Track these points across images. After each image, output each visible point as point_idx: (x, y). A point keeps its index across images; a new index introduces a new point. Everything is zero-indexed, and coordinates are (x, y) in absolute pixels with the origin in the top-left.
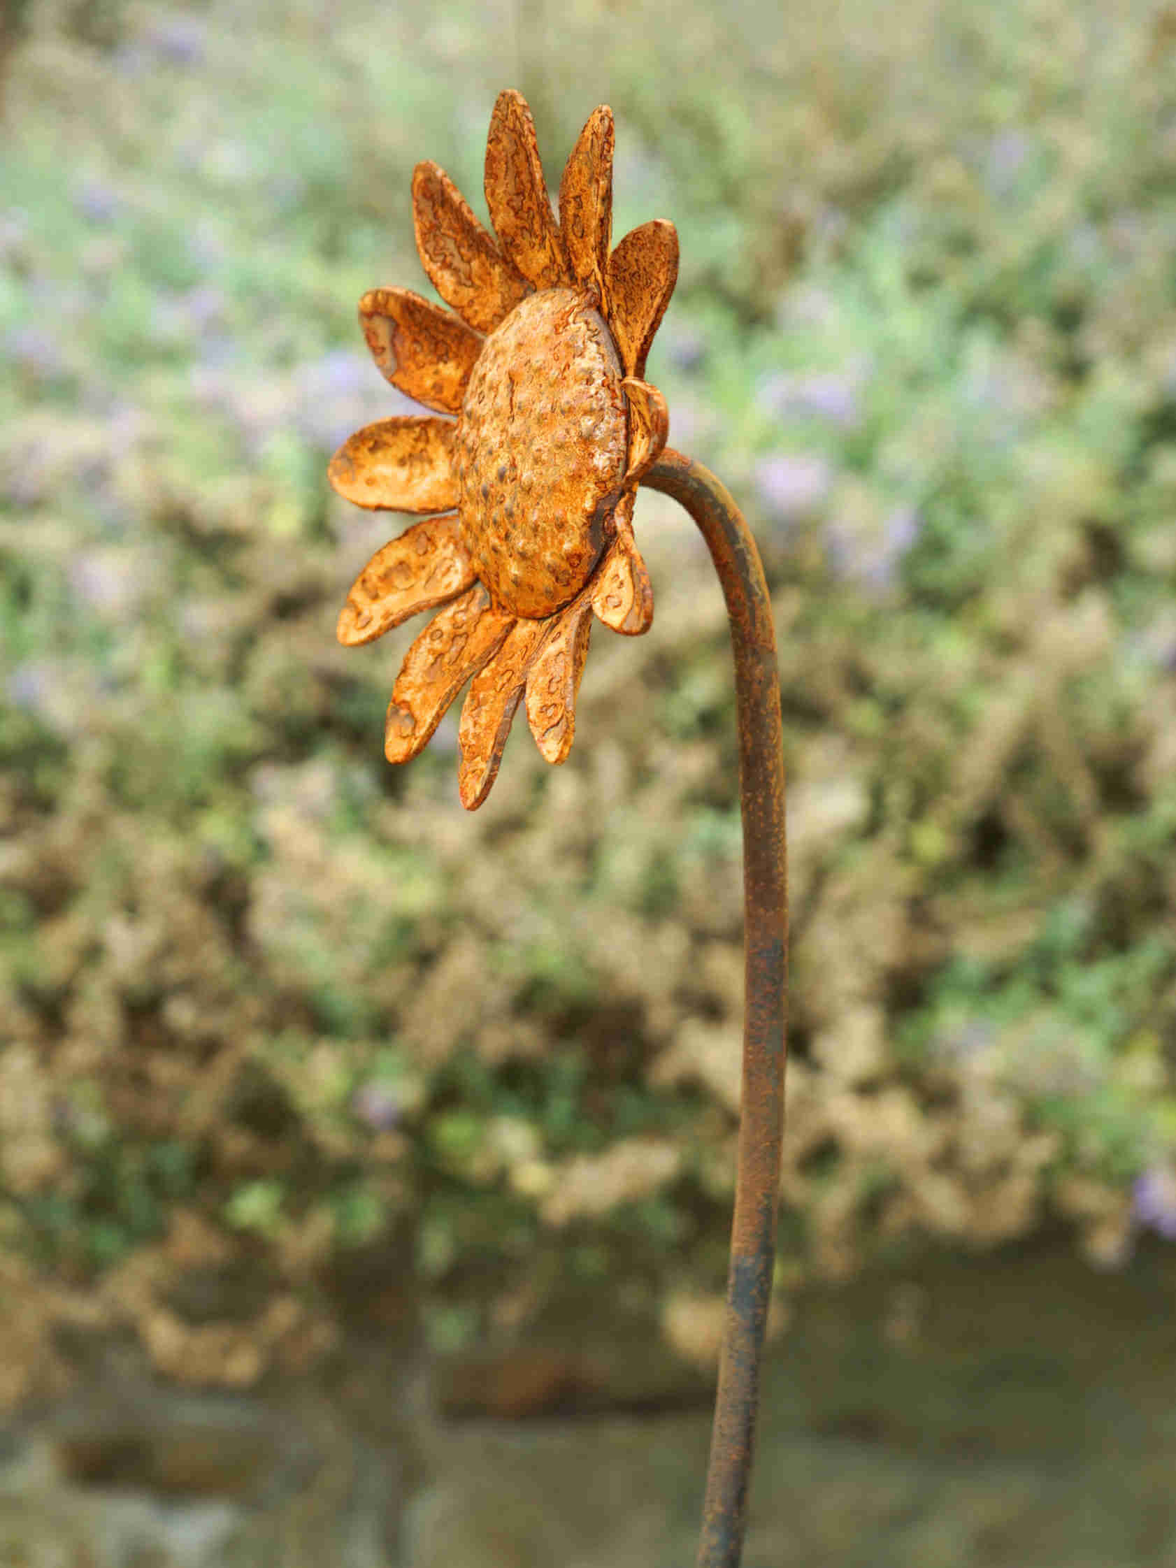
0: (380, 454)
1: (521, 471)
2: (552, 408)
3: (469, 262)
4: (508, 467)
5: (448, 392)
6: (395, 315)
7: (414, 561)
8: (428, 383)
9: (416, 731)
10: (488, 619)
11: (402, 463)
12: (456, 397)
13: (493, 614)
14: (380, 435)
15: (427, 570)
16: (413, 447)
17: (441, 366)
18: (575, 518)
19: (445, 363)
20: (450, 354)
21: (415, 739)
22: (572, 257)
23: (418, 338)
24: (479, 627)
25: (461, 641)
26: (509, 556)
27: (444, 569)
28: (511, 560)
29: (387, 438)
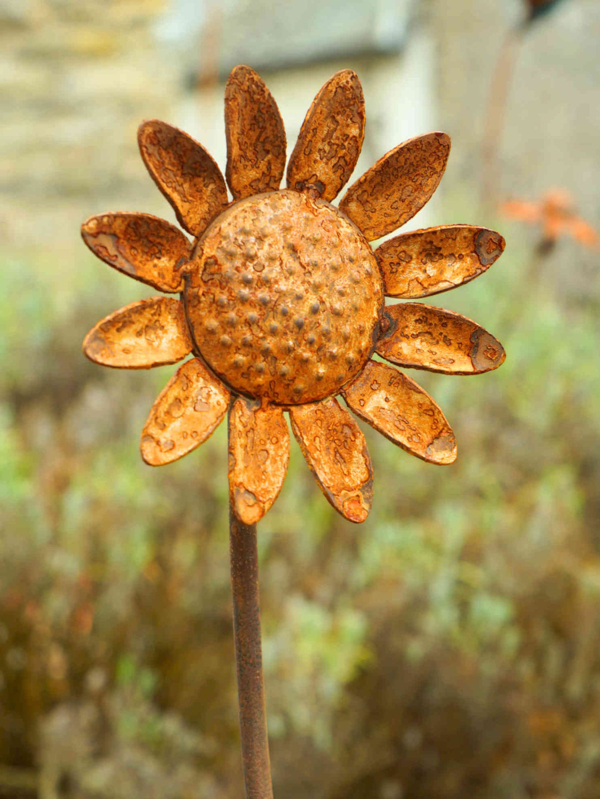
0: (124, 332)
1: (330, 304)
2: (342, 260)
3: (182, 185)
4: (319, 304)
5: (169, 277)
6: (118, 231)
7: (182, 395)
8: (156, 274)
9: (261, 498)
10: (262, 415)
11: (139, 334)
12: (173, 280)
13: (264, 411)
14: (130, 316)
15: (191, 400)
16: (150, 321)
17: (156, 261)
18: (368, 325)
19: (159, 258)
20: (164, 252)
21: (264, 503)
22: (294, 169)
23: (134, 245)
24: (258, 422)
25: (250, 435)
26: (318, 362)
27: (205, 395)
28: (319, 364)
29: (134, 317)
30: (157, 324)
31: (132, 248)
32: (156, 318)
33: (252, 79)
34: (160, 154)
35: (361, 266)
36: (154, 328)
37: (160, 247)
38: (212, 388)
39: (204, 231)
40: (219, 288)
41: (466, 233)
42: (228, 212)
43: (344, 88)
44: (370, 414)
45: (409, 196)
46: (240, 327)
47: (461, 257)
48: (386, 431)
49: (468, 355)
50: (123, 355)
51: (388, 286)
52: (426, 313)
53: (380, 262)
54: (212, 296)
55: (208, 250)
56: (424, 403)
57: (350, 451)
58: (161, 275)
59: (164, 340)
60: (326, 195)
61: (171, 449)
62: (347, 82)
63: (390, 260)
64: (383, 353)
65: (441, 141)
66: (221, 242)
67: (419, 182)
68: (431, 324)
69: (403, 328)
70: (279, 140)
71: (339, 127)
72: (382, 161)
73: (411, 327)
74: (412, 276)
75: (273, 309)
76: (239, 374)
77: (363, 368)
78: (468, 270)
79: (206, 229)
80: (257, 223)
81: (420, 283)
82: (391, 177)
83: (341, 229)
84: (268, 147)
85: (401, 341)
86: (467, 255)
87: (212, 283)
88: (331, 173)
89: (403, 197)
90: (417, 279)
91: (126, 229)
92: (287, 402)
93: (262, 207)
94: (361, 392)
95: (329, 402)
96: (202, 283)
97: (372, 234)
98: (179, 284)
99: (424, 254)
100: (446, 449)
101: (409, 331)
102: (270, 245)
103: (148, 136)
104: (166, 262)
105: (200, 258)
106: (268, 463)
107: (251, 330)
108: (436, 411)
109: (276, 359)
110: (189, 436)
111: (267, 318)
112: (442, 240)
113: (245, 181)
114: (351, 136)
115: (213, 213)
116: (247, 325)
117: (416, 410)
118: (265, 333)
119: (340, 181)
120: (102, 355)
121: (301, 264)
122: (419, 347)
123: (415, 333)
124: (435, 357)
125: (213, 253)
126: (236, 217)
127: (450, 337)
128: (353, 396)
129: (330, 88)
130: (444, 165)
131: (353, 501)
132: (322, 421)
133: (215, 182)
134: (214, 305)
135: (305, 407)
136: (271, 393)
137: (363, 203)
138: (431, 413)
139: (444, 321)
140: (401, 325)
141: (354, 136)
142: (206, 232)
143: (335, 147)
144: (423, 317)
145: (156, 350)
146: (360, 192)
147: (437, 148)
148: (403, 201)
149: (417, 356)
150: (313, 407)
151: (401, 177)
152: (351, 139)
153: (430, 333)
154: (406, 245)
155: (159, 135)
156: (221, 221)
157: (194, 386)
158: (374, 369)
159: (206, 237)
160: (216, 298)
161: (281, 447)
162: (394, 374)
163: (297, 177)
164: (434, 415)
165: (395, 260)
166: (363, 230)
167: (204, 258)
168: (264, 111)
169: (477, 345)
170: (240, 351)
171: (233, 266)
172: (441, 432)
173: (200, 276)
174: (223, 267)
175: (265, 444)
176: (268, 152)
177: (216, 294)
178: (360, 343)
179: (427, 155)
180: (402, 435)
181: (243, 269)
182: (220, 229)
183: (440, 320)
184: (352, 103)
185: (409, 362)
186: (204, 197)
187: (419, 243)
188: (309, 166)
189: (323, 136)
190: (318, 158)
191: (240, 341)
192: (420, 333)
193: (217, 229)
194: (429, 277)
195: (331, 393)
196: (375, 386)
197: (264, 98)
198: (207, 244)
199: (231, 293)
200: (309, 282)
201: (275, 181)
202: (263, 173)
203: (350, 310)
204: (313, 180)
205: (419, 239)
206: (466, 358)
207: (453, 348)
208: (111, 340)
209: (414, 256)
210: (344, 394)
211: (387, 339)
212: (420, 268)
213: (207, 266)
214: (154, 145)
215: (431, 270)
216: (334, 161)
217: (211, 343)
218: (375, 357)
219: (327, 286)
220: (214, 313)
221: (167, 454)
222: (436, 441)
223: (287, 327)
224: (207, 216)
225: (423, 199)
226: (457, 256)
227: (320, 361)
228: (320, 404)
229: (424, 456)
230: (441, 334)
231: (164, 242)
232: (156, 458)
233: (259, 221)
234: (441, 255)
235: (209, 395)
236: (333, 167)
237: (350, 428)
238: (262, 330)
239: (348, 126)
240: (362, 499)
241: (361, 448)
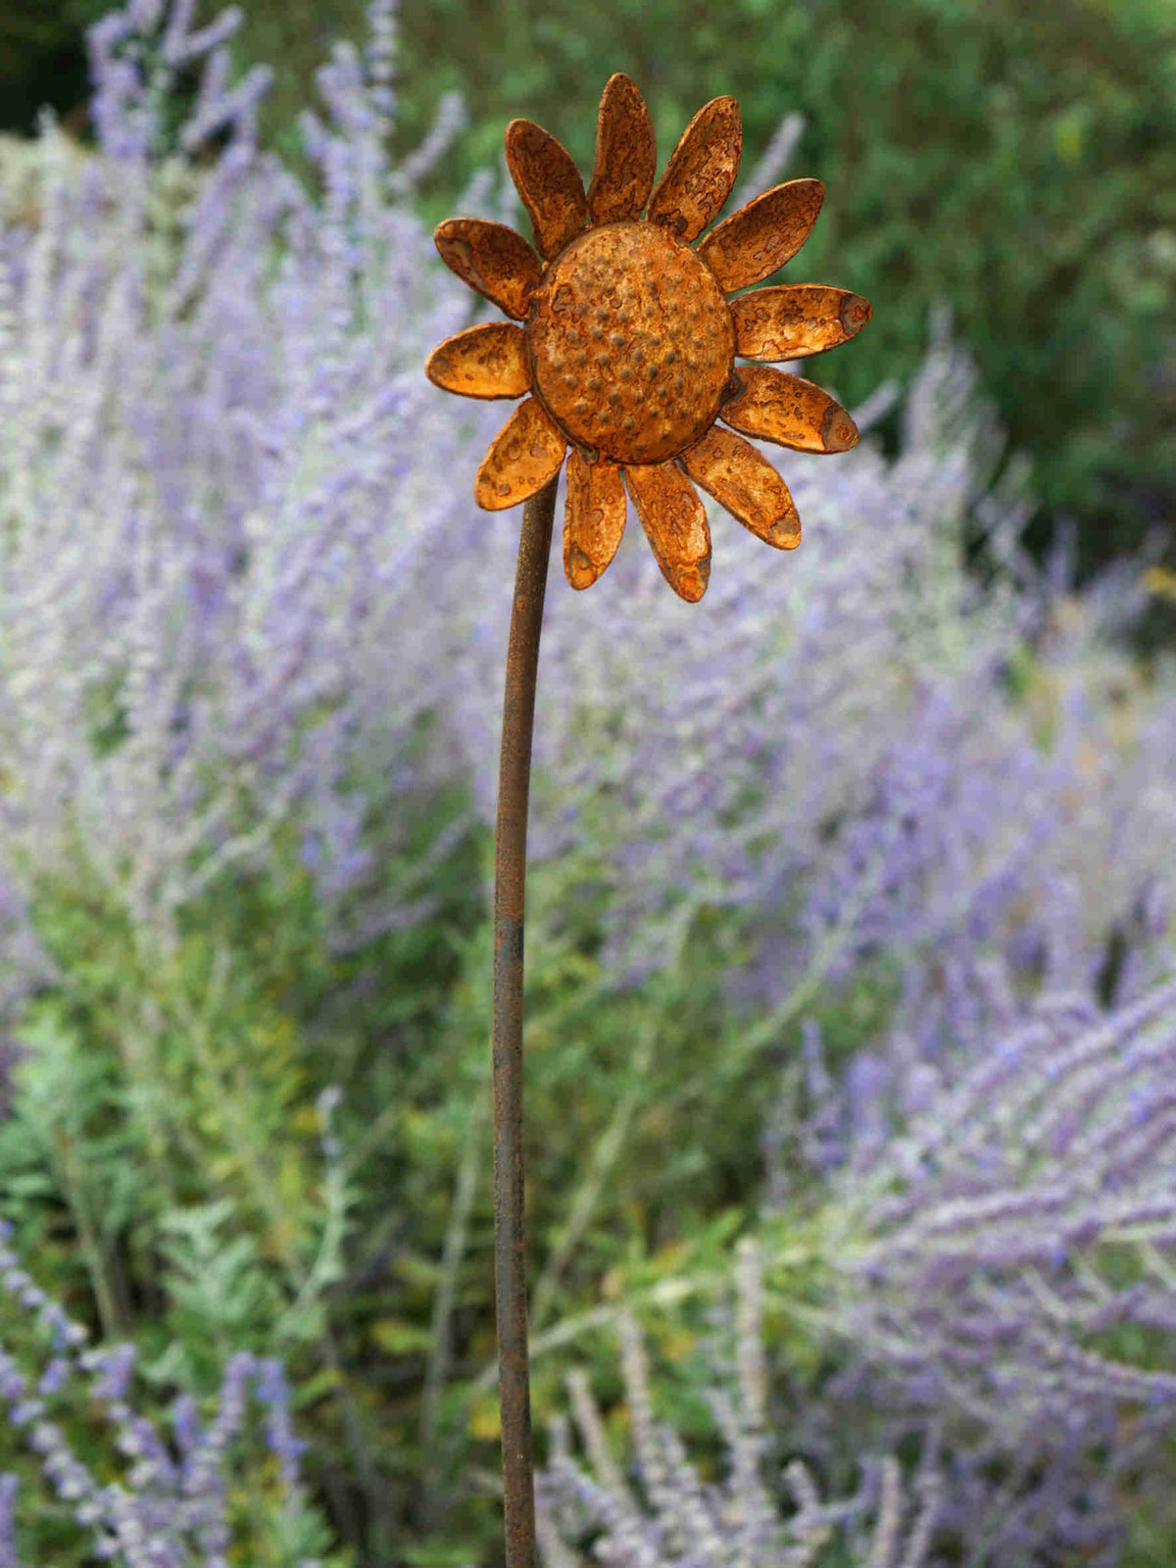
0: (468, 356)
1: (685, 355)
2: (701, 308)
4: (675, 353)
5: (517, 302)
6: (473, 242)
7: (520, 436)
8: (505, 295)
9: (594, 562)
10: (599, 471)
11: (481, 361)
12: (521, 305)
13: (600, 467)
14: (476, 339)
15: (527, 443)
16: (494, 347)
17: (506, 281)
18: (720, 384)
19: (509, 279)
20: (515, 272)
21: (597, 567)
22: (659, 201)
23: (487, 260)
24: (594, 477)
25: (586, 491)
26: (665, 418)
27: (541, 439)
28: (666, 421)
29: (480, 340)
30: (501, 352)
31: (485, 263)
32: (500, 345)
33: (631, 90)
34: (526, 160)
35: (718, 318)
36: (498, 357)
37: (512, 267)
38: (550, 434)
39: (557, 256)
40: (570, 321)
41: (832, 296)
42: (585, 238)
43: (722, 116)
44: (712, 483)
45: (775, 247)
46: (588, 368)
47: (823, 323)
48: (729, 504)
49: (819, 433)
50: (466, 381)
51: (741, 342)
52: (780, 380)
53: (734, 318)
54: (562, 329)
55: (562, 277)
56: (771, 479)
57: (688, 523)
58: (510, 297)
59: (506, 371)
60: (686, 234)
61: (507, 494)
62: (727, 110)
63: (747, 317)
64: (728, 419)
65: (817, 190)
66: (576, 270)
67: (787, 233)
68: (783, 393)
69: (752, 394)
70: (650, 163)
71: (711, 159)
72: (752, 204)
73: (761, 394)
74: (768, 337)
75: (626, 352)
76: (581, 420)
77: (705, 433)
78: (830, 337)
79: (559, 254)
80: (616, 254)
81: (776, 346)
82: (759, 223)
83: (702, 274)
84: (636, 171)
85: (748, 408)
86: (830, 321)
87: (563, 315)
88: (695, 210)
89: (768, 248)
90: (773, 341)
91: (482, 238)
92: (625, 459)
93: (622, 235)
94: (703, 459)
95: (667, 466)
96: (551, 313)
97: (730, 285)
98: (526, 313)
99: (783, 314)
100: (789, 533)
101: (759, 397)
102: (629, 280)
103: (517, 136)
104: (515, 284)
105: (552, 284)
106: (602, 523)
107: (601, 373)
108: (783, 489)
109: (623, 408)
110: (526, 481)
111: (619, 361)
112: (805, 301)
113: (606, 206)
114: (723, 170)
115: (568, 237)
116: (598, 366)
117: (761, 485)
118: (615, 378)
119: (704, 220)
120: (445, 378)
121: (660, 305)
122: (767, 417)
123: (764, 401)
124: (784, 430)
125: (566, 281)
126: (593, 245)
127: (802, 410)
128: (693, 462)
129: (708, 114)
130: (815, 219)
131: (688, 578)
132: (660, 485)
133: (575, 202)
134: (563, 340)
135: (642, 468)
136: (610, 446)
137: (724, 249)
138: (777, 491)
139: (798, 391)
140: (750, 390)
141: (726, 172)
142: (559, 257)
143: (704, 181)
144: (776, 383)
145: (498, 381)
146: (724, 235)
147: (811, 198)
148: (768, 252)
149: (765, 426)
150: (651, 469)
151: (768, 224)
152: (723, 174)
153: (780, 403)
154: (766, 301)
155: (528, 138)
156: (577, 247)
157: (532, 428)
158: (717, 435)
159: (559, 263)
160: (567, 332)
161: (617, 508)
162: (740, 443)
163: (659, 209)
164: (779, 493)
165: (752, 316)
166: (720, 278)
167: (556, 284)
168: (638, 130)
169: (830, 423)
170: (586, 395)
171: (588, 298)
172: (786, 513)
173: (550, 305)
174: (577, 298)
175: (600, 502)
176: (634, 176)
177: (567, 327)
178: (709, 404)
179: (799, 203)
180: (745, 511)
181: (598, 303)
182: (576, 256)
183: (795, 389)
184: (728, 134)
185: (757, 432)
186: (563, 216)
187: (780, 301)
188: (673, 199)
189: (692, 168)
190: (684, 191)
191: (587, 384)
192: (770, 401)
193: (573, 255)
194: (786, 340)
195: (671, 455)
196: (718, 454)
197: (640, 114)
198: (560, 270)
199: (583, 328)
200: (666, 327)
201: (637, 210)
202: (626, 200)
203: (705, 365)
204: (675, 216)
205: (782, 297)
206: (817, 435)
207: (803, 422)
208: (455, 362)
209: (773, 315)
210: (684, 459)
211: (734, 404)
212: (777, 330)
213: (560, 295)
214: (523, 149)
215: (790, 334)
216: (700, 197)
217: (554, 382)
218: (718, 422)
219: (684, 335)
220: (562, 348)
221: (503, 499)
222: (780, 523)
223: (639, 374)
224: (562, 238)
225: (791, 252)
226: (819, 320)
227: (667, 417)
228: (658, 467)
229: (766, 536)
230: (793, 405)
231: (517, 261)
232: (491, 502)
233: (619, 252)
234: (802, 317)
235: (546, 441)
236: (699, 203)
237: (691, 496)
238: (612, 374)
239: (721, 159)
240: (698, 577)
241: (702, 521)
